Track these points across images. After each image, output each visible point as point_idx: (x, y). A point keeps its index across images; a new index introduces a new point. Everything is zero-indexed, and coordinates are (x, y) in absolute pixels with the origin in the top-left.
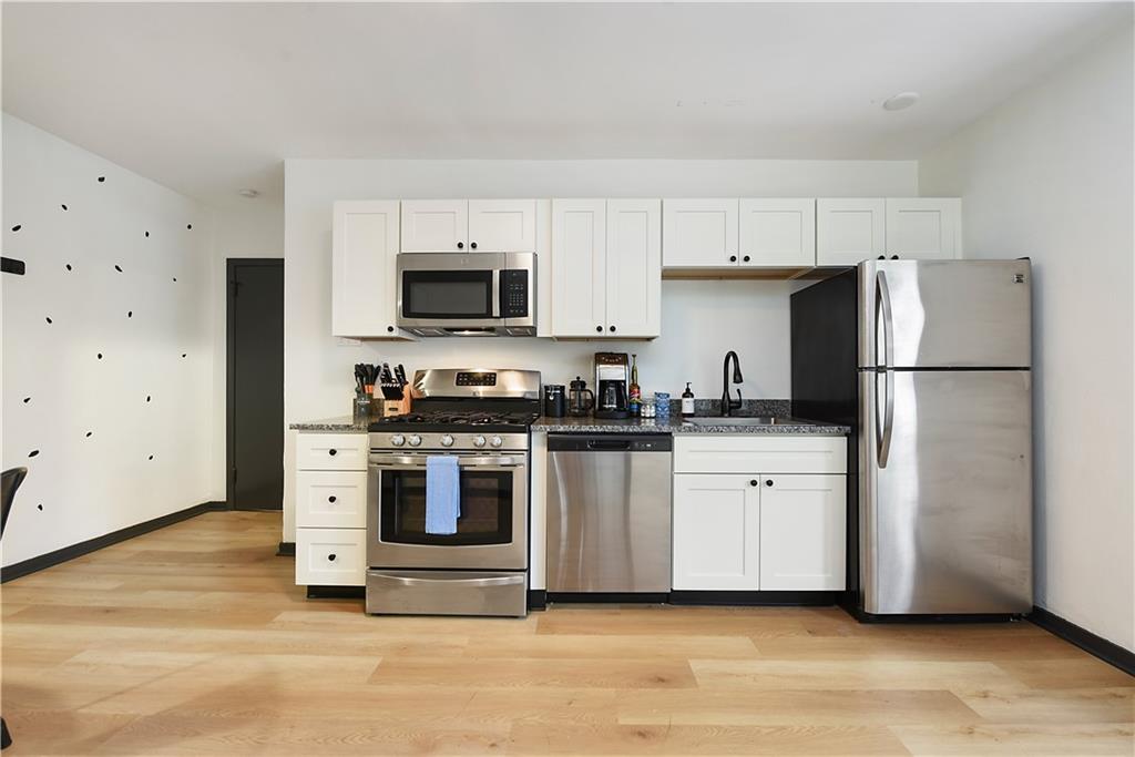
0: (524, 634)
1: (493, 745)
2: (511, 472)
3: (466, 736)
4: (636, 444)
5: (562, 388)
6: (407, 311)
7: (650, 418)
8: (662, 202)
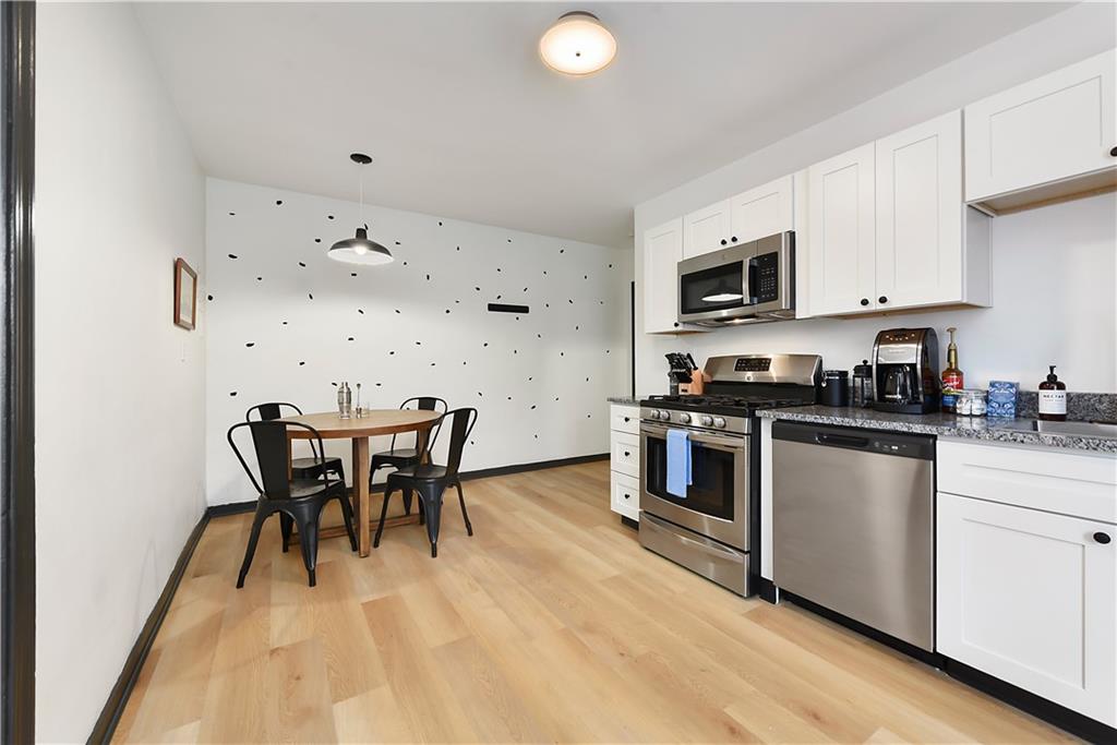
0: (736, 611)
1: (622, 655)
2: (732, 454)
3: (613, 639)
4: (877, 444)
5: (846, 373)
6: (686, 308)
7: (971, 416)
8: (963, 113)
